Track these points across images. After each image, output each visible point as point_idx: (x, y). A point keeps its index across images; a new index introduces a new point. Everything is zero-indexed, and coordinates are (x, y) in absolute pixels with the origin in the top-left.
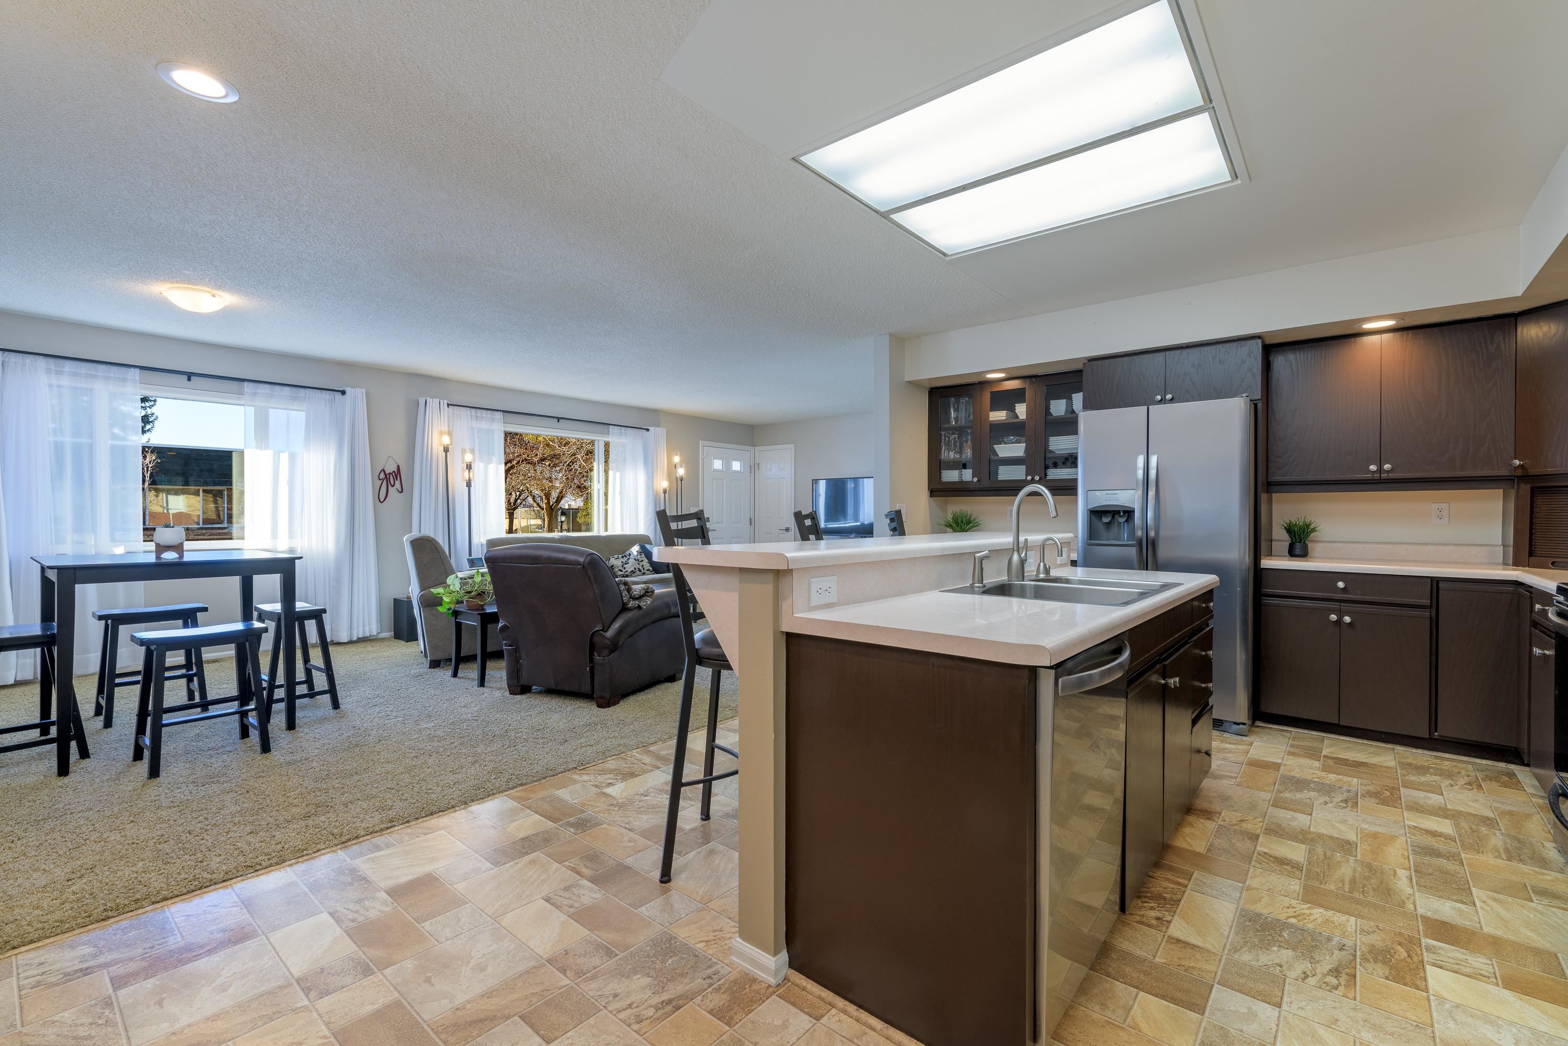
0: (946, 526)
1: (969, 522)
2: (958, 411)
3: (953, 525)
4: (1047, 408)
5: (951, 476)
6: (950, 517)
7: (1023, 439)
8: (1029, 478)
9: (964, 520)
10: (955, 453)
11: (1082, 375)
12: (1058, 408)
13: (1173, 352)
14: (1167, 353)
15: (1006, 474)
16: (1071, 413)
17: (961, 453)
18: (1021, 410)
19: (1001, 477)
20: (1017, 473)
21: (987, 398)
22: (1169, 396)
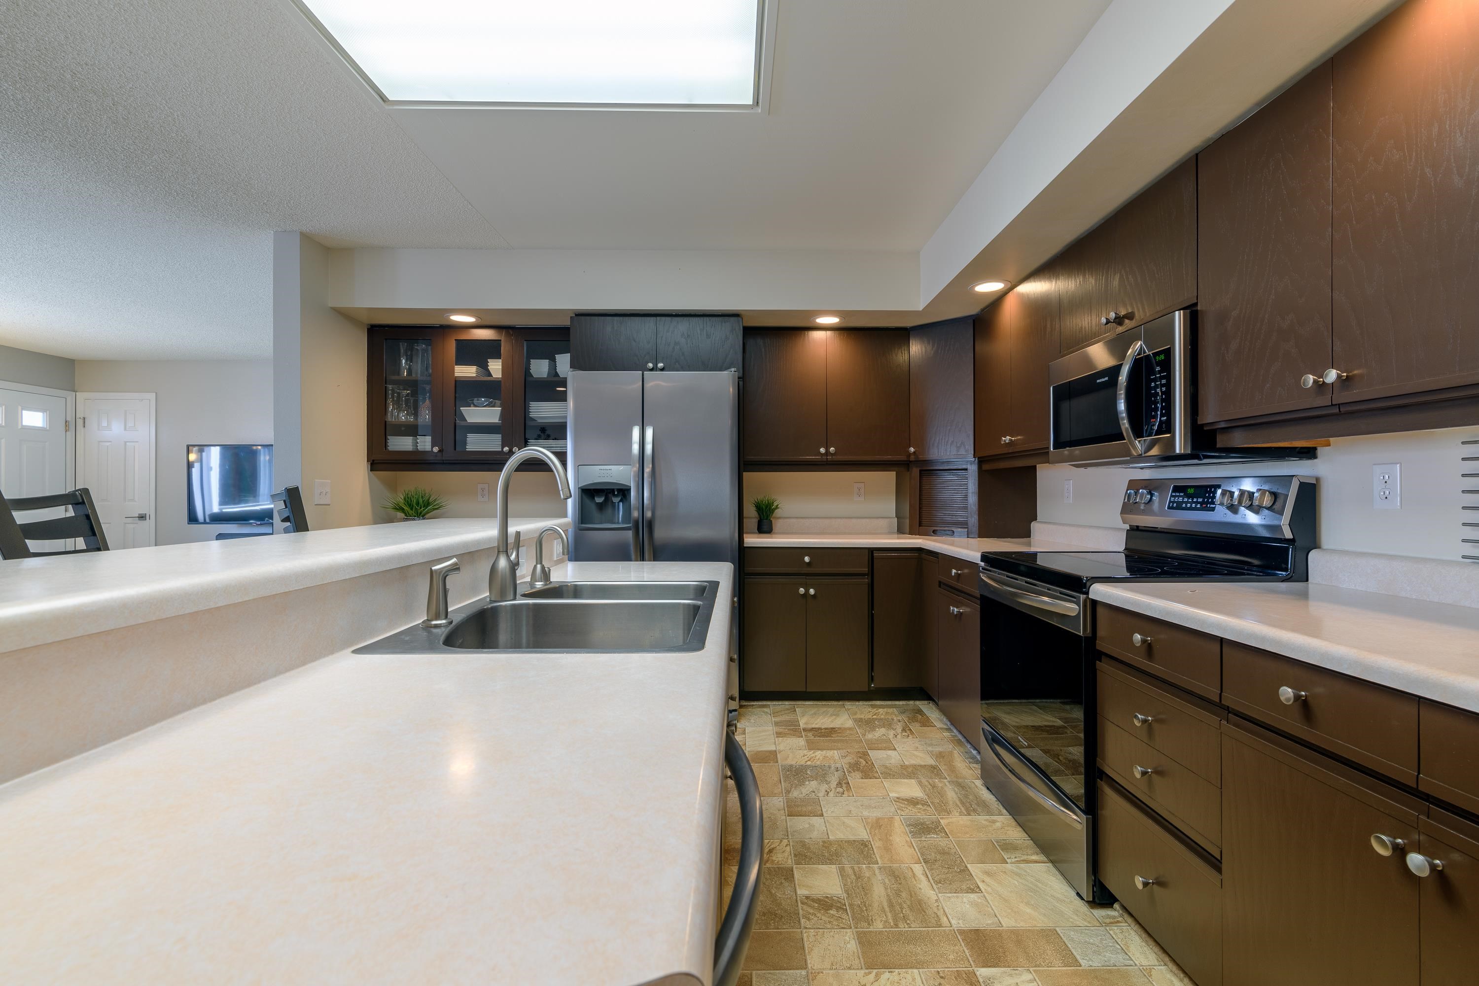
0: (396, 509)
1: (427, 504)
2: (411, 361)
3: (405, 508)
4: (527, 369)
5: (401, 444)
6: (400, 498)
7: (498, 402)
8: (506, 449)
9: (421, 501)
10: (407, 414)
11: (569, 334)
12: (540, 368)
13: (663, 318)
14: (658, 318)
15: (475, 443)
16: (554, 376)
17: (416, 414)
18: (496, 367)
19: (470, 448)
20: (492, 443)
21: (451, 348)
22: (660, 365)
